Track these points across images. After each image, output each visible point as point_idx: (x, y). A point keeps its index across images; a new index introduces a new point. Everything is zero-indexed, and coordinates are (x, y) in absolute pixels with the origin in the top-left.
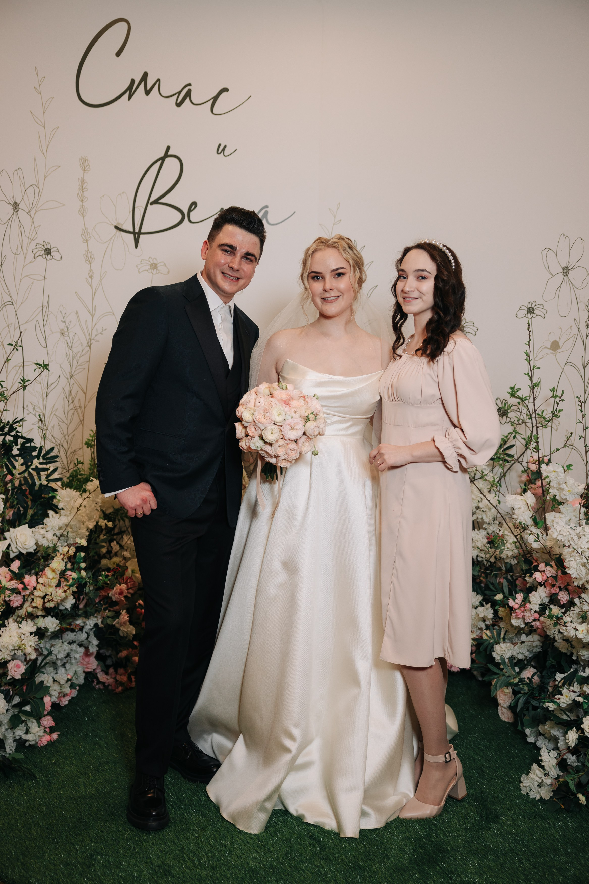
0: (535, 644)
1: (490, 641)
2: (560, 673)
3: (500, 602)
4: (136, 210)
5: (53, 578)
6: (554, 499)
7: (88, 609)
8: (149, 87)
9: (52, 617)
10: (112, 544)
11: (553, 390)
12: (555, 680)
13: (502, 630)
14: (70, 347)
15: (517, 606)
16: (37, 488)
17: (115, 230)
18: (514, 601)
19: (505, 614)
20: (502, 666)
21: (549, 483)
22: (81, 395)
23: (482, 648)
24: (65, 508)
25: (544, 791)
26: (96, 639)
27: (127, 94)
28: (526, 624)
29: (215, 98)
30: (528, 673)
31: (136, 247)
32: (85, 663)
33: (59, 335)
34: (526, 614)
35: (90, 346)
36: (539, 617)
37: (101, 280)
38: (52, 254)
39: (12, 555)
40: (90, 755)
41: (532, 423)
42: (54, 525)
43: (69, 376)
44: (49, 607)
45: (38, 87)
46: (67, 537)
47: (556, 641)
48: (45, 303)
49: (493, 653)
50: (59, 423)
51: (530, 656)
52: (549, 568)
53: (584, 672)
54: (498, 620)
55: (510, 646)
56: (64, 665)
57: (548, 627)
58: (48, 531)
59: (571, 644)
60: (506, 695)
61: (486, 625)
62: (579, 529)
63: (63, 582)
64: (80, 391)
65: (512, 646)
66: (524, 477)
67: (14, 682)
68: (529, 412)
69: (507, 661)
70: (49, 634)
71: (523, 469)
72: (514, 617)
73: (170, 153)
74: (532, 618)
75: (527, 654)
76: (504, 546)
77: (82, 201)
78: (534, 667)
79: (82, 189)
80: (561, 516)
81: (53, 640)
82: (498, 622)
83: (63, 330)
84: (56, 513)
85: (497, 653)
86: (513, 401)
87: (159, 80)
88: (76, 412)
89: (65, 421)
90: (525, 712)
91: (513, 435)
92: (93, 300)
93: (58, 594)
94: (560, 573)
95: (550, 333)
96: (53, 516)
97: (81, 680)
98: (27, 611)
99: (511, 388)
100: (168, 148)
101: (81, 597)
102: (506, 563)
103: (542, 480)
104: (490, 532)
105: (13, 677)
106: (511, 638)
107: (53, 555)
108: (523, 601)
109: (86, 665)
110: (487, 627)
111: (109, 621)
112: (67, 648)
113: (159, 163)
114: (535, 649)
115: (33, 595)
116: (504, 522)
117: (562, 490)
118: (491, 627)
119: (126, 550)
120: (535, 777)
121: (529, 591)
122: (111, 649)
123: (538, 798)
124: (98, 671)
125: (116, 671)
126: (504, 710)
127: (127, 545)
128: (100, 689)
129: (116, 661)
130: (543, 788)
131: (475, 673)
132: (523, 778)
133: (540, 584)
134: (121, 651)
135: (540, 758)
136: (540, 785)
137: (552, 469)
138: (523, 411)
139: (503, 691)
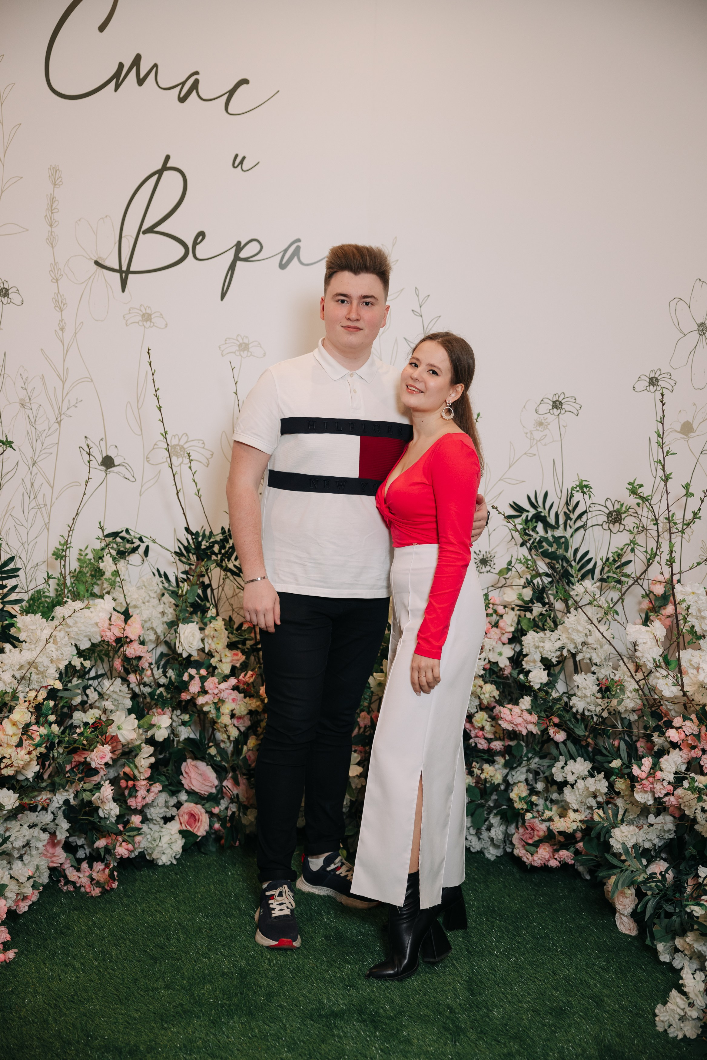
0: (666, 828)
1: (604, 824)
2: (703, 866)
3: (617, 771)
4: (123, 240)
5: (14, 734)
6: (692, 630)
7: (57, 780)
8: (142, 75)
9: (9, 790)
10: (88, 692)
11: (687, 487)
12: (697, 876)
13: (620, 809)
14: (33, 424)
15: (644, 775)
17: (95, 267)
18: (640, 768)
19: (623, 788)
20: (623, 858)
21: (688, 609)
22: (46, 489)
23: (593, 834)
24: (28, 640)
25: (688, 1028)
26: (66, 821)
27: (114, 82)
28: (656, 799)
29: (232, 92)
30: (659, 867)
31: (123, 290)
32: (49, 855)
33: (18, 406)
34: (655, 786)
35: (59, 423)
36: (674, 791)
37: (76, 333)
38: (10, 296)
40: (60, 980)
41: (658, 531)
42: (14, 662)
43: (30, 463)
44: (6, 775)
46: (30, 680)
47: (698, 823)
48: (1, 363)
49: (610, 840)
50: (17, 526)
51: (660, 845)
52: (688, 723)
54: (614, 795)
55: (635, 830)
56: (21, 858)
57: (687, 803)
58: (6, 671)
60: (627, 897)
61: (598, 803)
63: (26, 740)
64: (45, 484)
65: (637, 830)
66: (646, 604)
68: (655, 516)
69: (630, 849)
70: (5, 812)
71: (644, 593)
72: (639, 790)
73: (169, 165)
74: (664, 792)
75: (656, 841)
76: (624, 695)
77: (51, 226)
78: (665, 860)
79: (52, 210)
80: (702, 654)
81: (8, 822)
82: (613, 798)
83: (23, 399)
84: (15, 647)
85: (617, 840)
86: (632, 501)
87: (156, 65)
88: (39, 511)
89: (25, 524)
90: (656, 921)
91: (630, 548)
92: (64, 361)
93: (19, 756)
94: (703, 729)
95: (680, 412)
96: (10, 651)
97: (45, 879)
99: (630, 484)
100: (168, 158)
101: (47, 763)
102: (622, 719)
103: (675, 605)
104: (601, 677)
106: (631, 820)
107: (13, 704)
108: (652, 768)
109: (51, 858)
110: (600, 805)
111: (86, 796)
112: (27, 833)
113: (156, 177)
114: (667, 834)
116: (621, 663)
118: (605, 805)
119: (107, 700)
120: (674, 1007)
121: (660, 754)
122: (84, 836)
123: (680, 1036)
124: (66, 866)
125: (91, 867)
126: (625, 919)
127: (108, 692)
128: (68, 892)
129: (90, 853)
130: (686, 1023)
131: (581, 869)
132: (659, 1009)
133: (675, 746)
134: (99, 839)
135: (681, 982)
136: (683, 1019)
137: (691, 591)
138: (645, 514)
139: (623, 893)
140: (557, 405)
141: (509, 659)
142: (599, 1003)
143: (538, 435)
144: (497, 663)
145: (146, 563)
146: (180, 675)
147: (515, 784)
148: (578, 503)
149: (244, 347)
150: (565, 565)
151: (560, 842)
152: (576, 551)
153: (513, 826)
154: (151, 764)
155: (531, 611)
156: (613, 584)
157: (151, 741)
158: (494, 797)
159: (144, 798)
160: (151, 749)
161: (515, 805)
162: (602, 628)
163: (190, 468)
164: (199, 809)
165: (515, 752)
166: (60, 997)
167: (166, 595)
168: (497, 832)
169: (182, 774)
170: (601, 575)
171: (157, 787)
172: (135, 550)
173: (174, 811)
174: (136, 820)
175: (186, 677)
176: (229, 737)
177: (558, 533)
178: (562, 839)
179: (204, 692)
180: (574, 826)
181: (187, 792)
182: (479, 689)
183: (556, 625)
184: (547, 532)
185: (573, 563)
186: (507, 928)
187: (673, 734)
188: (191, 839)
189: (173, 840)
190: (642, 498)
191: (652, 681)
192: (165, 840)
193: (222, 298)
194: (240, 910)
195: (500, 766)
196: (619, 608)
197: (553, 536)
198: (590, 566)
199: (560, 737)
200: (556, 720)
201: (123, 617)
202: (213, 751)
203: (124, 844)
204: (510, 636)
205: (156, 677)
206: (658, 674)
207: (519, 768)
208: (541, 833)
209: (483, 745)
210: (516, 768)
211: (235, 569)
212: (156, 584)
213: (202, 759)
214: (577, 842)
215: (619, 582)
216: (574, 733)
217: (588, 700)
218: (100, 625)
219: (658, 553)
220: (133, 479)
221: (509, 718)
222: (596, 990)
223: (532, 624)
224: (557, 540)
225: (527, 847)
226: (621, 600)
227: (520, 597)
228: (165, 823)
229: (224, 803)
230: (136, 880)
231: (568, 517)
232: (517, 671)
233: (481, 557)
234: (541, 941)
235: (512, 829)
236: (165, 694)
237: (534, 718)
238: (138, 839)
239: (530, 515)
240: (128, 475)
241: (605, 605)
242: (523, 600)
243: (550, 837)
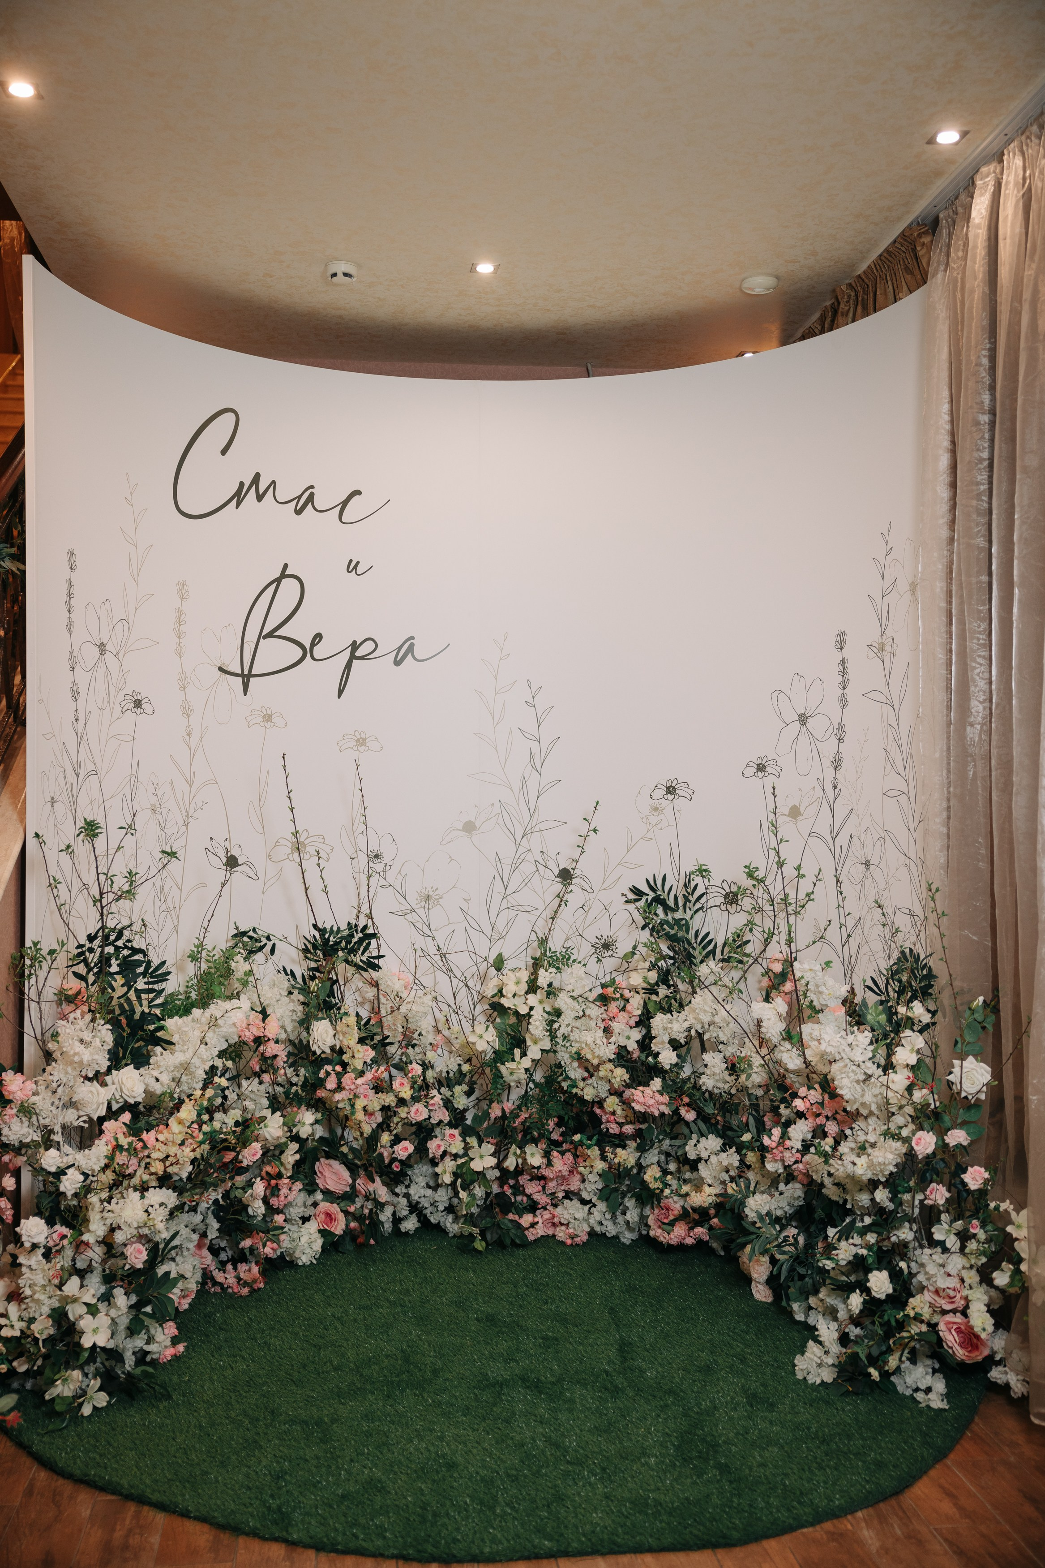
0: (796, 1195)
1: (737, 1196)
3: (747, 1144)
4: (245, 646)
5: (180, 1133)
6: (811, 1006)
7: (207, 1179)
8: (261, 493)
11: (798, 868)
12: (827, 1236)
13: (752, 1182)
14: (163, 828)
15: (774, 1145)
16: (137, 1016)
17: (220, 673)
18: (770, 1138)
19: (754, 1160)
20: (758, 1225)
21: (807, 985)
22: (175, 892)
23: (728, 1206)
24: (181, 1042)
25: (826, 1373)
26: (215, 1220)
27: (236, 500)
28: (786, 1167)
29: (345, 503)
30: (792, 1231)
31: (245, 694)
32: (198, 1256)
33: (149, 811)
34: (785, 1154)
35: (186, 826)
36: (802, 1158)
37: (201, 737)
38: (143, 707)
39: (115, 1107)
40: (232, 1368)
41: (774, 911)
45: (129, 498)
47: (825, 1186)
48: (134, 772)
49: (745, 1210)
51: (790, 1212)
52: (812, 1092)
53: (862, 1221)
54: (745, 1169)
55: (767, 1198)
57: (815, 1169)
58: (161, 1072)
59: (844, 1189)
60: (761, 1266)
61: (731, 1176)
62: (850, 1038)
63: (190, 1139)
64: (175, 887)
65: (769, 1198)
66: (765, 982)
67: (135, 1273)
68: (771, 897)
69: (764, 1217)
71: (764, 972)
72: (770, 1161)
73: (287, 572)
74: (793, 1160)
75: (787, 1208)
76: (752, 1069)
77: (179, 637)
78: (796, 1227)
79: (180, 622)
80: (821, 1027)
82: (744, 1172)
83: (154, 805)
84: (165, 1050)
85: (752, 1210)
86: (748, 883)
87: (274, 482)
88: (168, 914)
89: (156, 927)
90: (790, 1284)
91: (748, 928)
92: (191, 765)
93: (185, 1153)
94: (826, 1097)
95: (787, 797)
96: (162, 1053)
97: (198, 1280)
98: (142, 1180)
99: (745, 867)
100: (286, 566)
102: (749, 1095)
103: (794, 981)
104: (728, 1054)
105: (132, 1267)
106: (765, 1188)
108: (781, 1138)
109: (201, 1259)
110: (732, 1179)
111: (238, 1193)
113: (275, 585)
114: (797, 1202)
115: (148, 1157)
116: (746, 1040)
117: (821, 993)
118: (737, 1178)
119: (245, 1100)
120: (812, 1356)
121: (788, 1124)
122: (227, 1238)
123: (818, 1382)
124: (212, 1268)
125: (235, 1268)
126: (760, 1287)
127: (246, 1092)
128: (215, 1293)
129: (232, 1256)
130: (823, 1368)
131: (715, 1245)
132: (799, 1360)
133: (801, 1115)
134: (244, 1239)
135: (816, 1333)
136: (820, 1365)
137: (808, 968)
138: (760, 895)
139: (758, 1261)
140: (671, 790)
141: (637, 1042)
142: (743, 1360)
143: (653, 820)
144: (625, 1046)
145: (270, 961)
146: (316, 1073)
147: (648, 1166)
148: (696, 885)
149: (362, 742)
150: (686, 946)
151: (694, 1219)
152: (697, 934)
153: (648, 1208)
154: (296, 1161)
155: (657, 994)
156: (735, 964)
157: (296, 1138)
158: (627, 1182)
159: (286, 1197)
160: (294, 1146)
161: (651, 1186)
162: (728, 1007)
163: (318, 865)
164: (335, 1208)
165: (646, 1135)
166: (236, 1383)
167: (296, 992)
168: (632, 1215)
169: (316, 1174)
170: (722, 954)
171: (299, 1185)
172: (261, 949)
173: (310, 1211)
174: (279, 1219)
175: (322, 1074)
176: (362, 1134)
177: (678, 915)
178: (696, 1216)
179: (340, 1088)
180: (710, 1200)
181: (322, 1191)
182: (610, 1073)
183: (681, 1006)
184: (667, 915)
185: (695, 945)
186: (649, 1302)
187: (799, 1104)
188: (330, 1238)
189: (313, 1239)
190: (757, 880)
191: (778, 1055)
192: (304, 1240)
193: (339, 697)
194: (389, 1301)
195: (632, 1150)
196: (741, 986)
197: (673, 919)
198: (711, 947)
199: (690, 1116)
200: (686, 1100)
201: (261, 1016)
202: (345, 1149)
203: (268, 1243)
204: (637, 1019)
205: (289, 1076)
206: (782, 1048)
207: (651, 1150)
208: (676, 1212)
209: (614, 1129)
210: (648, 1150)
211: (361, 964)
212: (284, 983)
213: (335, 1158)
214: (711, 1219)
215: (741, 962)
216: (704, 1111)
217: (717, 1078)
218: (238, 1025)
219: (776, 932)
220: (256, 878)
221: (641, 1100)
222: (739, 1350)
223: (658, 1007)
224: (677, 922)
225: (664, 1227)
226: (743, 979)
227: (646, 980)
228: (303, 1224)
229: (359, 1202)
230: (280, 1280)
231: (687, 900)
232: (645, 1054)
233: (603, 941)
234: (683, 1312)
235: (647, 1211)
236: (300, 1091)
237: (665, 1099)
238: (282, 1237)
239: (650, 898)
240: (252, 874)
241: (730, 985)
242: (649, 983)
243: (684, 1215)
